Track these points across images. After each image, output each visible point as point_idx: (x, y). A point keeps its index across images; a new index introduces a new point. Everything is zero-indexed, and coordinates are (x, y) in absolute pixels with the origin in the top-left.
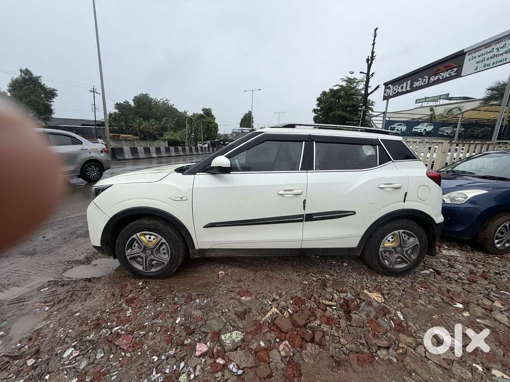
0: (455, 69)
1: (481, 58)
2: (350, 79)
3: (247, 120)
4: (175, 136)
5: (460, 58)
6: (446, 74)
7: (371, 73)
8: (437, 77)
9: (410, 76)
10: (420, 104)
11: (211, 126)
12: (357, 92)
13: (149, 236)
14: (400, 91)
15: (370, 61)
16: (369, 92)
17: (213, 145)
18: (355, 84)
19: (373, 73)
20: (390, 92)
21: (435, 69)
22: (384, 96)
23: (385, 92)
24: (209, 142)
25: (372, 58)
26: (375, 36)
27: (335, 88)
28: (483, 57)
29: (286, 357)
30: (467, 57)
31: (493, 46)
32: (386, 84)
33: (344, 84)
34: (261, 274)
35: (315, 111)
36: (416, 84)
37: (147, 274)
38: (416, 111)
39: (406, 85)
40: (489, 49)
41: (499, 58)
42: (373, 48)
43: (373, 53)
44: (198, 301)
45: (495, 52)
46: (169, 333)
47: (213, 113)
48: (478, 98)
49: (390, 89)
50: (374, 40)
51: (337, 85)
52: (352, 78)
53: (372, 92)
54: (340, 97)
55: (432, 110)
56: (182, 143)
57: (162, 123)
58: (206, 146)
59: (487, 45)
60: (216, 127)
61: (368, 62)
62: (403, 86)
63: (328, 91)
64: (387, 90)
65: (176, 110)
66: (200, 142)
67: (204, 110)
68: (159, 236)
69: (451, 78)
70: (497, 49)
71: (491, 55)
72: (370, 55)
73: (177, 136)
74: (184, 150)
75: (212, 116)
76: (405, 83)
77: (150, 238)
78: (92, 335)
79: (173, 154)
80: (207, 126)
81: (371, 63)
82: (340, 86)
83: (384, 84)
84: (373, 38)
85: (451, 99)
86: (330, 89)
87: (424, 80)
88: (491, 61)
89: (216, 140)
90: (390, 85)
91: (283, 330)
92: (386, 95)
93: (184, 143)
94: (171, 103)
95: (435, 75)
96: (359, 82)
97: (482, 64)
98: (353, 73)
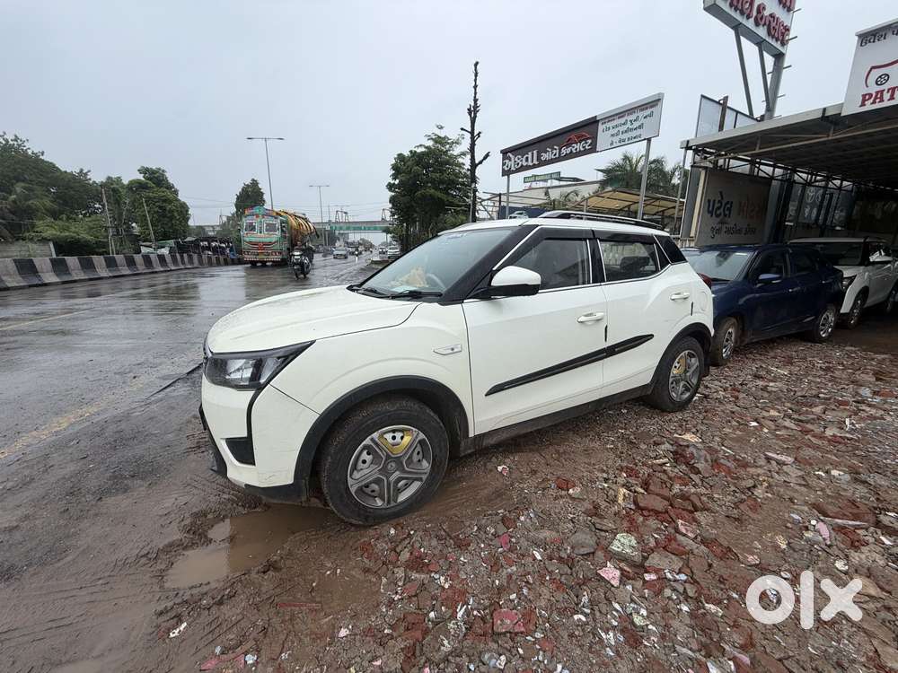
0: (589, 141)
1: (616, 131)
2: (440, 137)
3: (250, 197)
4: (73, 229)
5: (593, 126)
6: (579, 147)
7: (476, 133)
8: (569, 149)
9: (535, 143)
10: (528, 184)
11: (169, 207)
12: (452, 161)
13: (391, 435)
14: (525, 164)
15: (473, 112)
16: (477, 162)
17: (182, 248)
18: (448, 146)
19: (480, 133)
20: (511, 164)
21: (566, 137)
22: (503, 169)
23: (504, 164)
24: (172, 242)
25: (476, 106)
26: (476, 76)
27: (420, 150)
28: (617, 129)
29: (696, 538)
30: (601, 127)
31: (626, 118)
32: (504, 152)
33: (430, 143)
34: (550, 453)
35: (390, 187)
36: (545, 156)
37: (393, 510)
38: (525, 194)
39: (532, 156)
40: (622, 120)
41: (634, 133)
42: (475, 93)
43: (476, 100)
44: (522, 518)
45: (629, 125)
46: (548, 578)
47: (171, 181)
48: (588, 180)
49: (510, 160)
50: (475, 80)
51: (421, 145)
52: (443, 136)
53: (481, 163)
54: (427, 166)
55: (547, 194)
56: (99, 248)
57: (14, 197)
58: (165, 251)
59: (621, 114)
60: (183, 210)
61: (470, 113)
62: (527, 158)
63: (406, 153)
64: (507, 161)
65: (52, 167)
66: (148, 244)
67: (144, 171)
68: (414, 429)
69: (585, 152)
70: (631, 121)
71: (624, 128)
72: (473, 104)
73: (80, 229)
74: (111, 263)
75: (170, 187)
76: (530, 153)
77: (394, 438)
78: (446, 642)
79: (78, 274)
80: (160, 207)
81: (475, 116)
82: (426, 147)
83: (502, 152)
84: (474, 78)
85: (560, 179)
86: (411, 152)
87: (554, 151)
88: (625, 136)
89: (189, 239)
90: (509, 154)
91: (660, 510)
92: (506, 169)
93: (105, 245)
94: (32, 147)
95: (568, 145)
96: (453, 143)
97: (616, 139)
98: (442, 128)
